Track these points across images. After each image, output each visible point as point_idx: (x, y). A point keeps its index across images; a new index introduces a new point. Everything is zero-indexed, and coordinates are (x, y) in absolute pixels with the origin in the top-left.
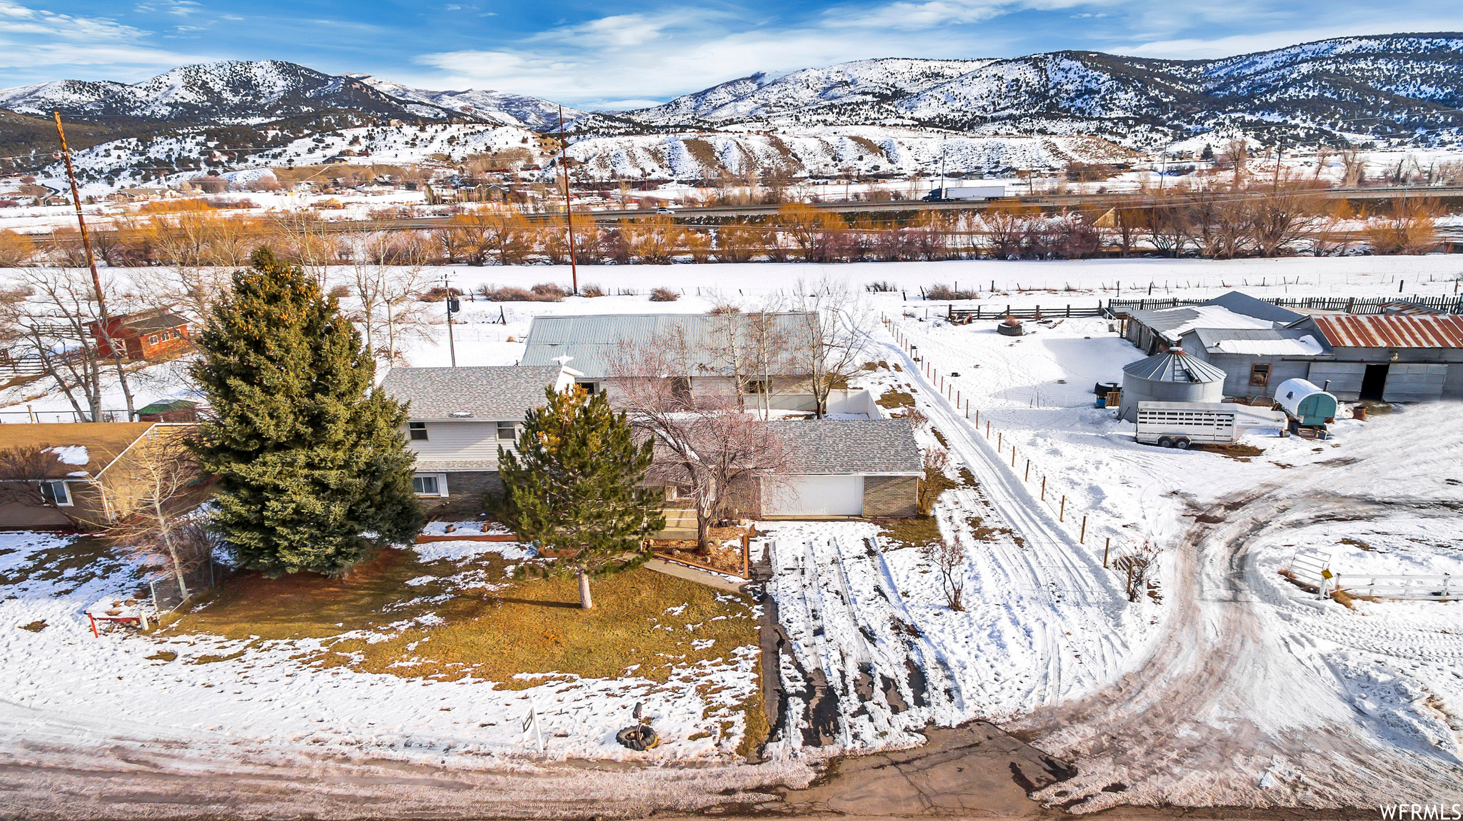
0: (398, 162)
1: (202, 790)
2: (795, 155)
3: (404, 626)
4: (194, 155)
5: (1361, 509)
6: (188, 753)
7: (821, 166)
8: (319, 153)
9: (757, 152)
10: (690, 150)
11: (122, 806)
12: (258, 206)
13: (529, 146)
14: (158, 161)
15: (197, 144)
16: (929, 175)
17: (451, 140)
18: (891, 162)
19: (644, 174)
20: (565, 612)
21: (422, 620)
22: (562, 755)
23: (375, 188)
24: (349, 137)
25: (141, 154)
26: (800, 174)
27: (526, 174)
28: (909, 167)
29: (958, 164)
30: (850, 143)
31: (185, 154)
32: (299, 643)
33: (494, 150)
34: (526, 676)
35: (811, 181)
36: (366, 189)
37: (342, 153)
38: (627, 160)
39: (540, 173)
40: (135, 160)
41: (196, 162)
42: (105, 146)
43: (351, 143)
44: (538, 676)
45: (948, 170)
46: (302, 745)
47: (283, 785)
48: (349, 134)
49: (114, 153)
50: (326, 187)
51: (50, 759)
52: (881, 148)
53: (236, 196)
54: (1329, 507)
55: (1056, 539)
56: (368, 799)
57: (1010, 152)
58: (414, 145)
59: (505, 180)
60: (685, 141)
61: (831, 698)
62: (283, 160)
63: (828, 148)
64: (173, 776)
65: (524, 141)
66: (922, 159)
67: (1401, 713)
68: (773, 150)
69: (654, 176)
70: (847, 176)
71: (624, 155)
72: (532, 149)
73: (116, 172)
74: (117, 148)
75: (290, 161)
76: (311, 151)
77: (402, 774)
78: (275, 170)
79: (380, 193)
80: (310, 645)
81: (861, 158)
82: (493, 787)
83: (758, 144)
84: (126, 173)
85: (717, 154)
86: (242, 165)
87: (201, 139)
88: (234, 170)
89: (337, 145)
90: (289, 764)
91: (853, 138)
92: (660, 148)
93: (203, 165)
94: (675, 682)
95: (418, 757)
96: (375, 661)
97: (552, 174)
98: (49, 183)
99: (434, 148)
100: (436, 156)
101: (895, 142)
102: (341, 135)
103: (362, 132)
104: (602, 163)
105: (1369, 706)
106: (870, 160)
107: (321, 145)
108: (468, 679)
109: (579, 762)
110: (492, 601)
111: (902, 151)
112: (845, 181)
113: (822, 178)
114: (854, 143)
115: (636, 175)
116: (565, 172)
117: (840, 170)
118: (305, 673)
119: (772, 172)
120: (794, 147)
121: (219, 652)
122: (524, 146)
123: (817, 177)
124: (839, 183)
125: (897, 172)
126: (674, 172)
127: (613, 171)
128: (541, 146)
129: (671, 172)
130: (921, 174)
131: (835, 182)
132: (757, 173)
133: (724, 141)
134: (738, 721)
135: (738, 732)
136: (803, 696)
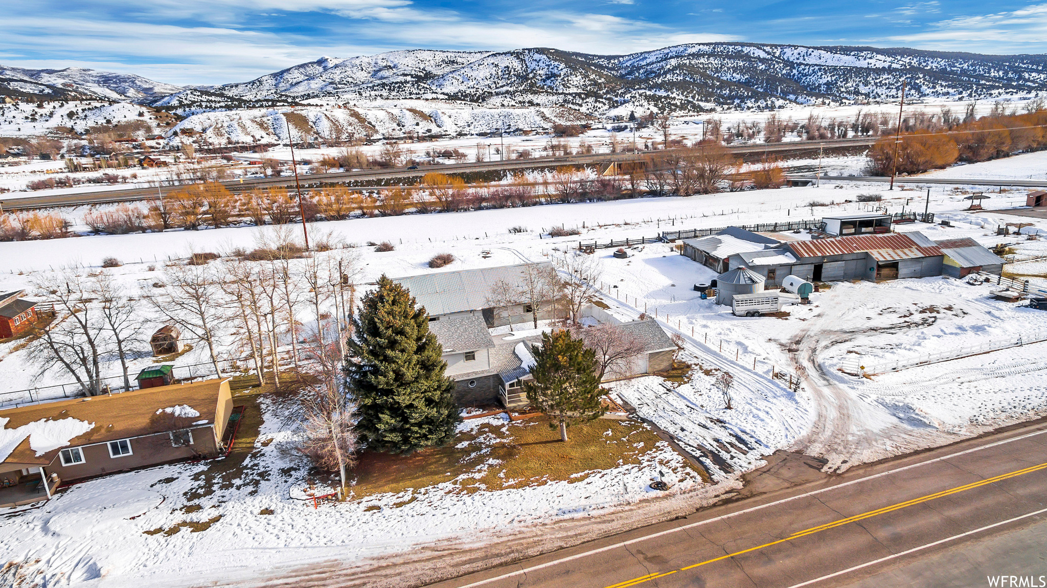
0: (23, 134)
2: (370, 123)
3: (484, 467)
5: (846, 336)
6: (464, 541)
7: (390, 131)
9: (341, 121)
10: (289, 121)
11: (468, 566)
13: (146, 118)
16: (466, 135)
17: (71, 115)
18: (439, 126)
19: (255, 140)
20: (556, 445)
21: (489, 463)
22: (635, 500)
26: (375, 137)
28: (452, 130)
29: (484, 127)
30: (408, 114)
32: (440, 486)
33: (114, 122)
34: (577, 475)
35: (385, 141)
38: (239, 130)
39: (166, 141)
44: (582, 474)
45: (478, 131)
46: (516, 524)
47: (530, 540)
52: (429, 116)
54: (834, 338)
55: (742, 370)
57: (516, 118)
58: (34, 120)
59: (134, 148)
60: (285, 114)
61: (715, 454)
63: (393, 118)
65: (141, 114)
66: (460, 124)
67: (914, 416)
68: (353, 120)
69: (263, 142)
70: (410, 137)
71: (236, 125)
72: (149, 121)
77: (577, 523)
79: (17, 164)
80: (447, 486)
81: (417, 124)
82: (622, 518)
83: (341, 115)
85: (311, 123)
91: (410, 110)
92: (265, 119)
94: (646, 463)
95: (575, 516)
96: (493, 485)
97: (176, 142)
99: (55, 122)
100: (60, 129)
101: (439, 112)
104: (218, 132)
105: (902, 415)
106: (424, 125)
108: (550, 482)
109: (646, 501)
110: (514, 447)
111: (445, 118)
112: (410, 141)
113: (394, 139)
114: (411, 113)
115: (248, 141)
116: (187, 140)
117: (405, 133)
118: (466, 498)
119: (355, 135)
120: (368, 117)
121: (401, 500)
122: (141, 118)
123: (388, 139)
124: (405, 142)
125: (444, 133)
126: (279, 138)
127: (228, 138)
128: (156, 118)
129: (277, 138)
130: (460, 134)
131: (402, 142)
132: (344, 137)
133: (315, 114)
134: (690, 471)
135: (695, 475)
136: (704, 456)
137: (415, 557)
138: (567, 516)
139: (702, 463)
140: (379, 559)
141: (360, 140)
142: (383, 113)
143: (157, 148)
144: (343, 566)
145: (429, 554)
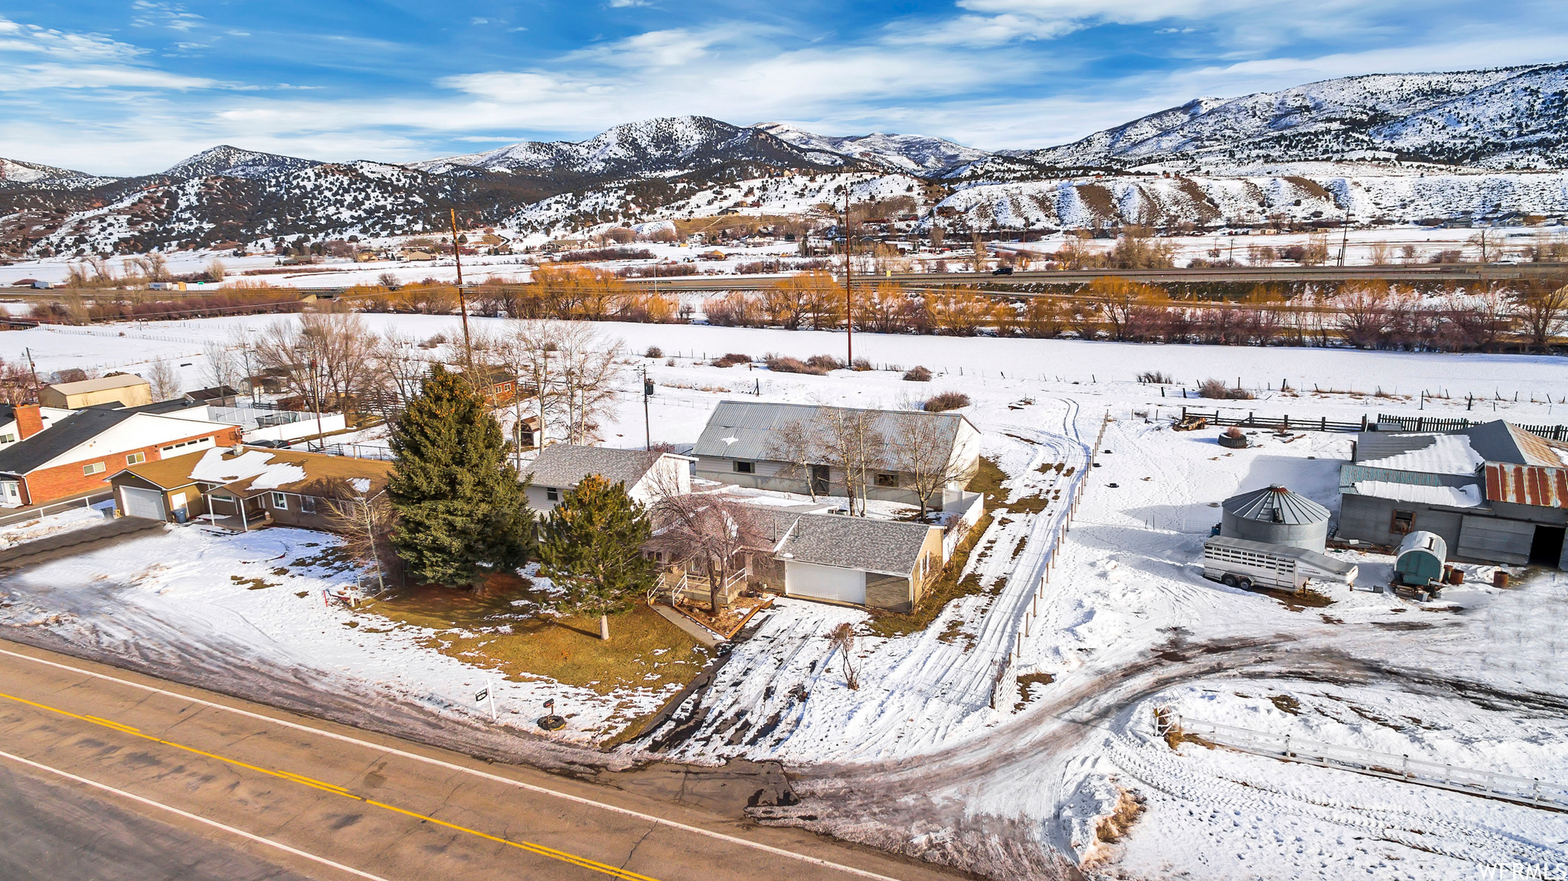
0: (784, 213)
1: (318, 700)
2: (1211, 201)
3: (486, 630)
4: (614, 208)
6: (326, 680)
7: (1243, 213)
8: (716, 204)
9: (1163, 197)
10: (1082, 197)
12: (655, 257)
13: (914, 194)
14: (586, 214)
15: (618, 198)
16: (1392, 222)
17: (838, 190)
18: (1339, 207)
19: (1028, 223)
20: (588, 640)
21: (500, 628)
22: (502, 723)
23: (757, 239)
24: (745, 189)
25: (574, 207)
26: (1213, 223)
27: (902, 225)
28: (1364, 213)
29: (1437, 208)
30: (1285, 184)
31: (607, 207)
32: (424, 630)
33: (878, 199)
34: (528, 675)
35: (1228, 230)
36: (750, 240)
37: (737, 205)
38: (1011, 208)
39: (917, 223)
40: (568, 213)
41: (615, 214)
42: (548, 201)
43: (746, 195)
44: (535, 676)
45: (1422, 214)
46: (379, 688)
47: (354, 705)
48: (745, 185)
49: (554, 207)
50: (714, 238)
51: (264, 668)
52: (1327, 190)
53: (639, 246)
56: (388, 722)
57: (1519, 191)
58: (802, 195)
59: (881, 230)
60: (1078, 188)
61: (696, 727)
62: (685, 211)
63: (1254, 192)
64: (310, 689)
65: (910, 189)
66: (1384, 203)
68: (1185, 196)
69: (1038, 226)
70: (1277, 225)
71: (1008, 203)
72: (916, 197)
73: (553, 224)
74: (557, 202)
75: (691, 212)
76: (710, 203)
77: (414, 713)
78: (676, 222)
79: (760, 244)
80: (429, 632)
81: (1298, 203)
82: (454, 732)
83: (1165, 188)
84: (559, 225)
85: (1114, 201)
86: (651, 217)
87: (621, 193)
88: (644, 221)
89: (734, 195)
90: (366, 696)
91: (1290, 179)
92: (1050, 195)
93: (620, 217)
94: (610, 697)
95: (429, 706)
96: (456, 650)
97: (928, 224)
98: (504, 233)
99: (821, 198)
100: (822, 206)
101: (1348, 181)
102: (738, 187)
103: (757, 183)
104: (983, 212)
105: (1066, 813)
106: (1310, 205)
107: (719, 197)
108: (495, 670)
109: (509, 729)
110: (551, 624)
111: (1357, 193)
112: (1273, 231)
113: (1243, 226)
114: (1290, 185)
115: (1018, 226)
116: (943, 222)
117: (1267, 218)
119: (1179, 220)
120: (1210, 191)
122: (908, 194)
123: (1235, 226)
124: (1263, 233)
125: (1345, 218)
126: (1062, 221)
127: (993, 221)
128: (925, 194)
129: (1058, 222)
130: (1379, 221)
131: (1259, 232)
132: (1161, 221)
133: (1125, 186)
134: (622, 727)
135: (614, 733)
136: (679, 722)
139: (659, 726)
141: (1185, 227)
142: (1240, 184)
143: (905, 231)
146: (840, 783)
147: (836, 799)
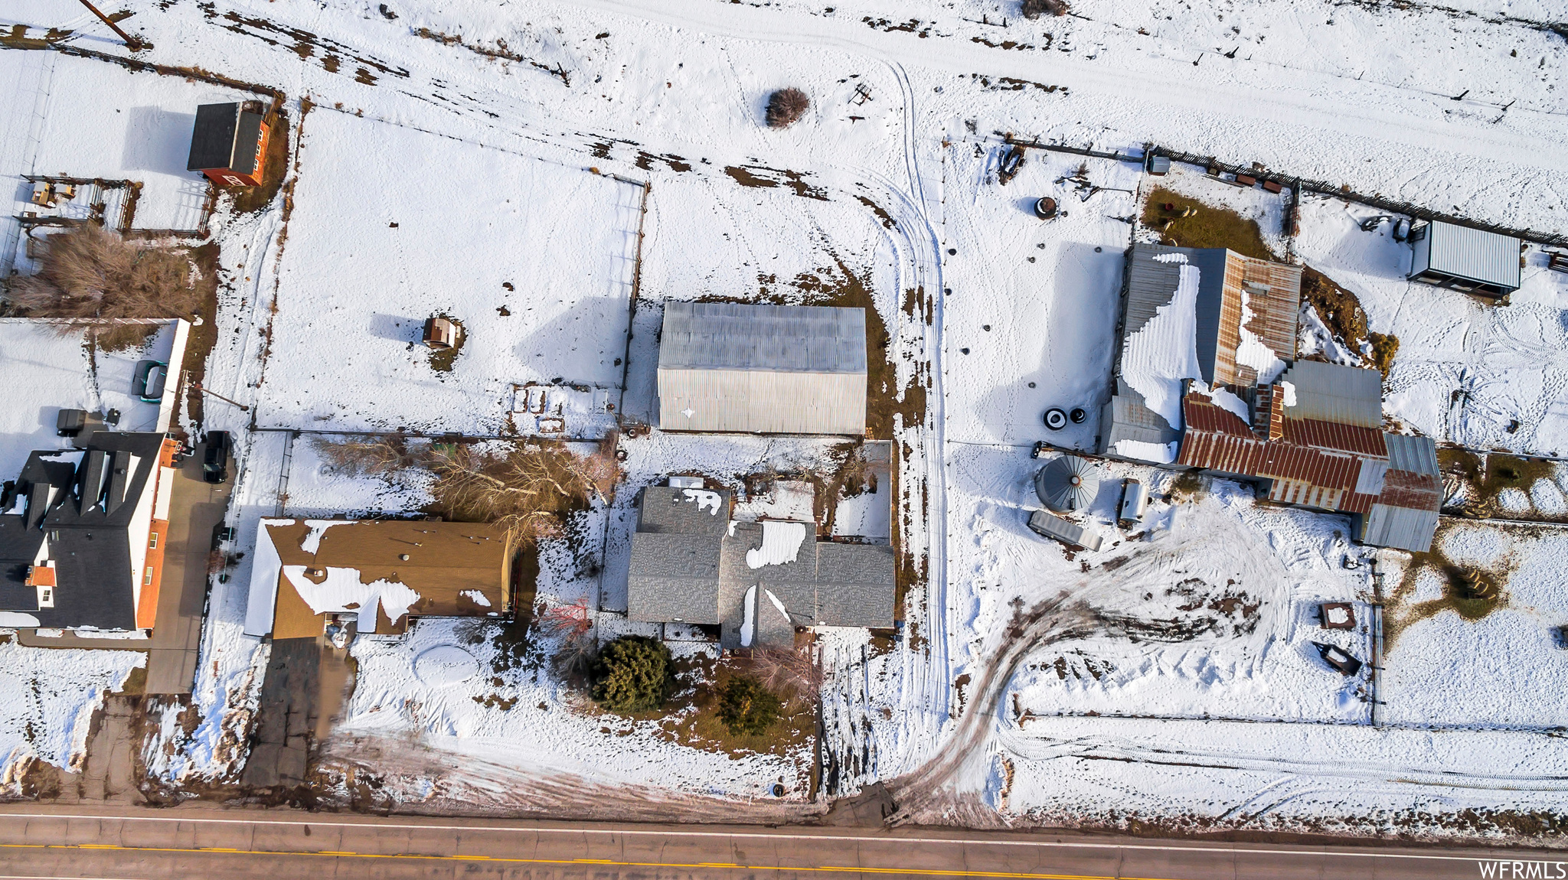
5: (1089, 625)
44: (742, 751)
54: (1076, 622)
61: (837, 769)
82: (743, 811)
94: (787, 758)
108: (720, 752)
118: (662, 745)
121: (623, 729)
134: (808, 780)
135: (808, 787)
136: (828, 767)
137: (621, 795)
138: (712, 796)
139: (822, 773)
140: (602, 787)
144: (583, 785)
145: (628, 796)
146: (908, 789)
147: (910, 799)
